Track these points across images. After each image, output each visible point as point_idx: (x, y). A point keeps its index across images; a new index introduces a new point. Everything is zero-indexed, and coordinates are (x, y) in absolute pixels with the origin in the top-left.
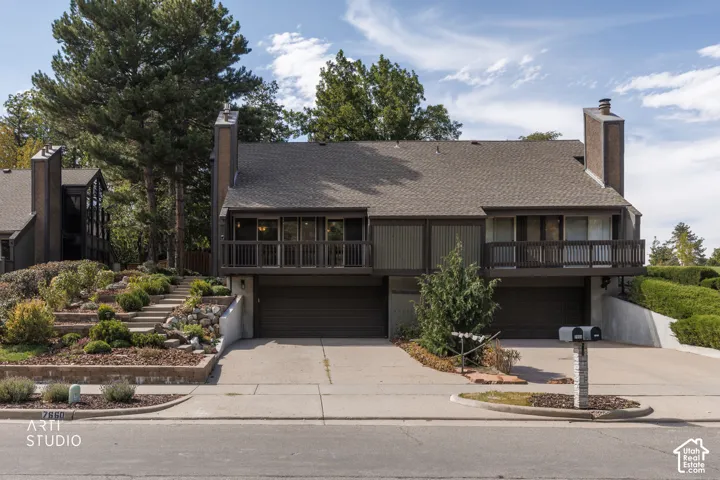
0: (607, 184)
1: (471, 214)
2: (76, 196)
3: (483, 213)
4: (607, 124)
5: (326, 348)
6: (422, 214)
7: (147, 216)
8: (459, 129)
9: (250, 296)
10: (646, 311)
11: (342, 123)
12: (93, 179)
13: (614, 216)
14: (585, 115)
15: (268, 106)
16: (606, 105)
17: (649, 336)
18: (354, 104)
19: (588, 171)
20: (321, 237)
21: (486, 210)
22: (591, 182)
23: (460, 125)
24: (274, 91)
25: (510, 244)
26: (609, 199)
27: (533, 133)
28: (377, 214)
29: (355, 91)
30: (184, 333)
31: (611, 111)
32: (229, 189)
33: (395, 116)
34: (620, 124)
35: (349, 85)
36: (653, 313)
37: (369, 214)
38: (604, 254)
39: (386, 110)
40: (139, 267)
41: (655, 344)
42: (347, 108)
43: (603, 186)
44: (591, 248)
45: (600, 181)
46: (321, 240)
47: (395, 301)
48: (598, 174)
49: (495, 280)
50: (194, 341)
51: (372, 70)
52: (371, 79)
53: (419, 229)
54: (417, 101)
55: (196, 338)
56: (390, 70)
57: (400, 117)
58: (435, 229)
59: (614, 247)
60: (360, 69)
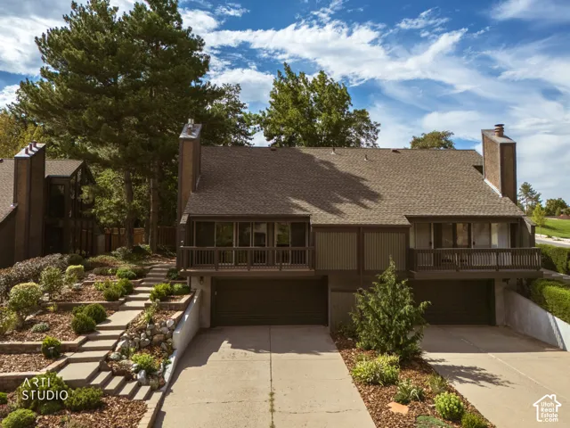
0: (503, 195)
1: (397, 223)
2: (62, 185)
3: (407, 222)
4: (503, 145)
5: (273, 355)
6: (356, 222)
7: (122, 206)
8: (378, 128)
9: (208, 290)
11: (290, 123)
12: (78, 169)
13: (511, 224)
14: (483, 135)
15: (234, 103)
16: (500, 130)
18: (299, 108)
19: (486, 181)
20: (271, 243)
21: (410, 218)
22: (490, 192)
23: (379, 125)
24: (238, 92)
25: (429, 251)
26: (507, 209)
27: (432, 131)
28: (318, 222)
29: (299, 98)
30: (132, 364)
31: (505, 134)
32: (192, 193)
33: (331, 120)
34: (513, 145)
35: (296, 93)
37: (312, 222)
38: (507, 260)
39: (324, 115)
40: (113, 252)
42: (293, 112)
43: (501, 196)
44: (497, 255)
45: (497, 191)
46: (271, 247)
47: (334, 298)
48: (495, 185)
49: (425, 302)
50: (141, 375)
51: (313, 82)
52: (312, 88)
53: (354, 236)
54: (347, 107)
55: (143, 372)
56: (327, 84)
57: (334, 121)
58: (368, 236)
59: (514, 254)
60: (304, 81)
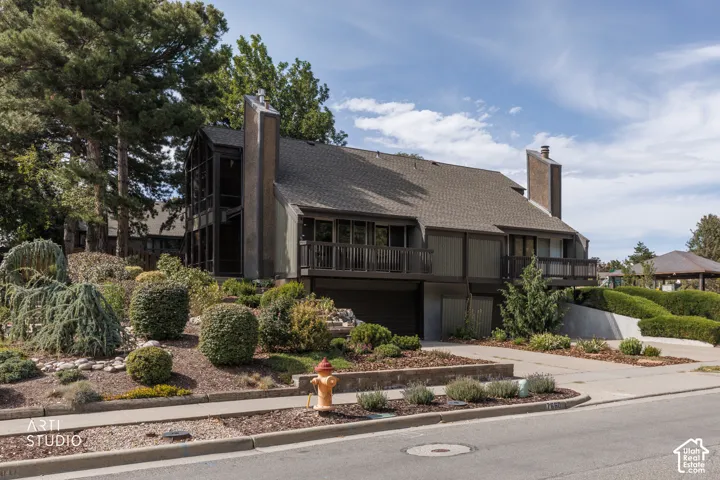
0: (553, 215)
1: (494, 231)
3: (499, 231)
4: (552, 166)
6: (461, 227)
8: (345, 139)
10: (608, 314)
13: (564, 240)
14: (528, 155)
17: (610, 330)
19: (532, 201)
22: (540, 211)
23: (346, 136)
26: (562, 226)
36: (615, 315)
37: (422, 224)
41: (617, 337)
43: (550, 215)
45: (546, 211)
48: (543, 205)
58: (472, 243)
